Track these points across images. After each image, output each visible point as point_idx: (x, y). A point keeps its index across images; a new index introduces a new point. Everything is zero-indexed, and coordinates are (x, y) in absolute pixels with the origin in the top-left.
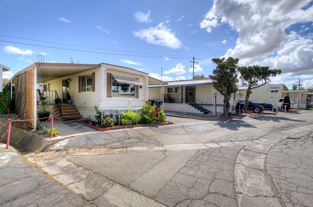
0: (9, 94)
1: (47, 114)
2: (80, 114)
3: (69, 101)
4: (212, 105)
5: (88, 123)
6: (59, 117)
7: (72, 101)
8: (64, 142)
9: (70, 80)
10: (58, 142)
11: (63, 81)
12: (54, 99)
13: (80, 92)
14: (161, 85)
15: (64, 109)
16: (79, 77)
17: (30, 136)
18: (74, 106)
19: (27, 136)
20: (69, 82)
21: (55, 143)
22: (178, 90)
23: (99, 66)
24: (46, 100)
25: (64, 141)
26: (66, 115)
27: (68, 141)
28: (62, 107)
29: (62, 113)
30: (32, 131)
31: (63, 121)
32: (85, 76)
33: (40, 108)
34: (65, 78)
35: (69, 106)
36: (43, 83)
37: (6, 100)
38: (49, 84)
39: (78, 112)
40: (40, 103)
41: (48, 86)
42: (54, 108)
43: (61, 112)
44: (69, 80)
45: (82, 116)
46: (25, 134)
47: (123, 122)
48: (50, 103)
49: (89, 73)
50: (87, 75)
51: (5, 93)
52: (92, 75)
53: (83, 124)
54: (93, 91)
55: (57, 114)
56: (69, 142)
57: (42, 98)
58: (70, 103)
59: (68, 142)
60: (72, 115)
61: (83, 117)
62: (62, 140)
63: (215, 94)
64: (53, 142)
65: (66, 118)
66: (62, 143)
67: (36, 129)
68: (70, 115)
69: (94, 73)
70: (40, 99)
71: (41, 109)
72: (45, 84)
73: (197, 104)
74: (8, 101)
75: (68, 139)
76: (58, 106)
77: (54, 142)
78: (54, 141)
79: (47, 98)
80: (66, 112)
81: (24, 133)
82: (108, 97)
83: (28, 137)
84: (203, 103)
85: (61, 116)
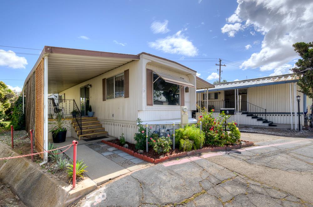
0: (21, 106)
1: (64, 133)
2: (106, 130)
3: (90, 113)
4: (290, 113)
5: (122, 145)
6: (78, 136)
7: (94, 113)
8: (97, 194)
9: (91, 86)
10: (86, 195)
11: (81, 89)
12: (72, 110)
13: (104, 100)
14: (204, 90)
15: (84, 124)
16: (104, 80)
17: (36, 175)
18: (97, 119)
19: (31, 175)
20: (89, 88)
21: (81, 198)
22: (219, 96)
23: (138, 57)
24: (61, 112)
25: (97, 191)
26: (87, 132)
27: (105, 191)
28: (82, 120)
29: (83, 130)
30: (41, 164)
31: (86, 142)
32: (113, 77)
33: (55, 123)
34: (84, 84)
35: (91, 120)
36: (59, 93)
37: (18, 115)
38: (64, 94)
39: (102, 127)
40: (54, 117)
41: (63, 96)
42: (72, 124)
43: (81, 129)
44: (89, 86)
45: (107, 132)
46: (31, 169)
47: (184, 145)
48: (66, 116)
49: (119, 72)
50: (115, 76)
51: (17, 106)
52: (123, 74)
53: (116, 147)
54: (125, 98)
55: (76, 131)
56: (108, 195)
57: (56, 110)
58: (91, 116)
59: (105, 194)
60: (95, 132)
61: (110, 134)
62: (94, 189)
63: (298, 96)
64: (77, 196)
65: (88, 137)
66: (93, 197)
67: (47, 161)
68: (93, 132)
69: (128, 70)
70: (55, 112)
71: (56, 125)
72: (60, 94)
73: (250, 113)
74: (20, 115)
75: (103, 188)
76: (77, 121)
77: (80, 196)
78: (79, 193)
79: (63, 109)
80: (87, 129)
81: (28, 167)
82: (148, 105)
83: (34, 177)
84: (267, 112)
85: (81, 134)
